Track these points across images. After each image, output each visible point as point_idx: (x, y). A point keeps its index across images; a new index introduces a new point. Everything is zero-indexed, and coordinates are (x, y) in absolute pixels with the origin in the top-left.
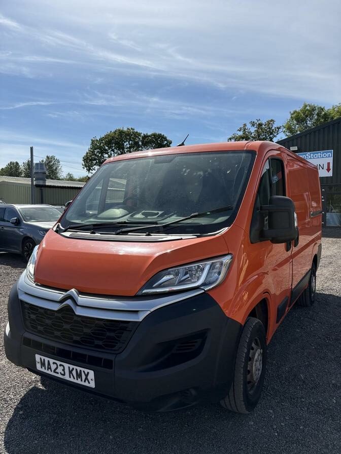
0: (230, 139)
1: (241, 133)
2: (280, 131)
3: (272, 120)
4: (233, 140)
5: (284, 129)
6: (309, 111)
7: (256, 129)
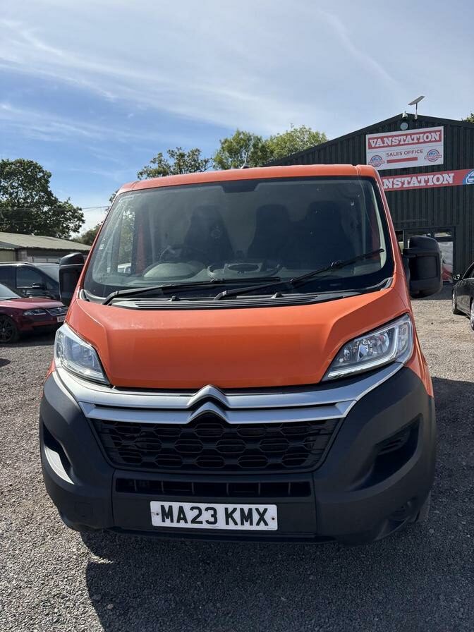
0: (141, 174)
1: (155, 166)
2: (209, 165)
3: (197, 150)
4: (145, 176)
5: (214, 164)
6: (245, 141)
7: (176, 161)
